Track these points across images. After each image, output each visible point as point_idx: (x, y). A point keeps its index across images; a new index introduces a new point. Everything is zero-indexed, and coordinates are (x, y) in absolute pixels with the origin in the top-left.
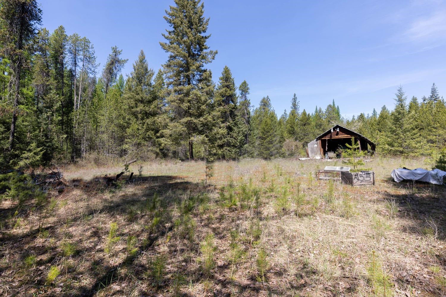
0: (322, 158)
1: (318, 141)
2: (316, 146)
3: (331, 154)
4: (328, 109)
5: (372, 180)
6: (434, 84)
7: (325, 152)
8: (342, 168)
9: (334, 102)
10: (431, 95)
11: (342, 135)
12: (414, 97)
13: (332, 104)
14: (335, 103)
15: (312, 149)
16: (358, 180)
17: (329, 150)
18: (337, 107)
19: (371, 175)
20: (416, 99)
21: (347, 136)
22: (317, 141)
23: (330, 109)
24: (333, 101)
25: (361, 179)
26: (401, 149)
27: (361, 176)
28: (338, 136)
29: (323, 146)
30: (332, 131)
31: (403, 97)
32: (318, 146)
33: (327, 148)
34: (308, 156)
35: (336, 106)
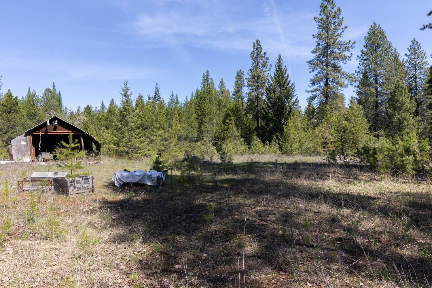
0: (33, 161)
1: (28, 137)
2: (24, 143)
3: (46, 155)
4: (46, 94)
5: (91, 187)
6: (157, 84)
7: (37, 153)
8: (56, 173)
9: (54, 86)
10: (155, 94)
11: (61, 130)
12: (140, 94)
13: (52, 89)
14: (56, 88)
15: (19, 149)
16: (75, 187)
17: (44, 150)
18: (58, 93)
19: (90, 180)
20: (142, 97)
21: (68, 131)
22: (25, 136)
23: (49, 94)
24: (54, 83)
25: (78, 186)
26: (126, 149)
27: (78, 182)
28: (55, 131)
29: (35, 143)
30: (48, 123)
31: (129, 92)
32: (27, 143)
33: (40, 147)
34: (11, 158)
35: (57, 91)
